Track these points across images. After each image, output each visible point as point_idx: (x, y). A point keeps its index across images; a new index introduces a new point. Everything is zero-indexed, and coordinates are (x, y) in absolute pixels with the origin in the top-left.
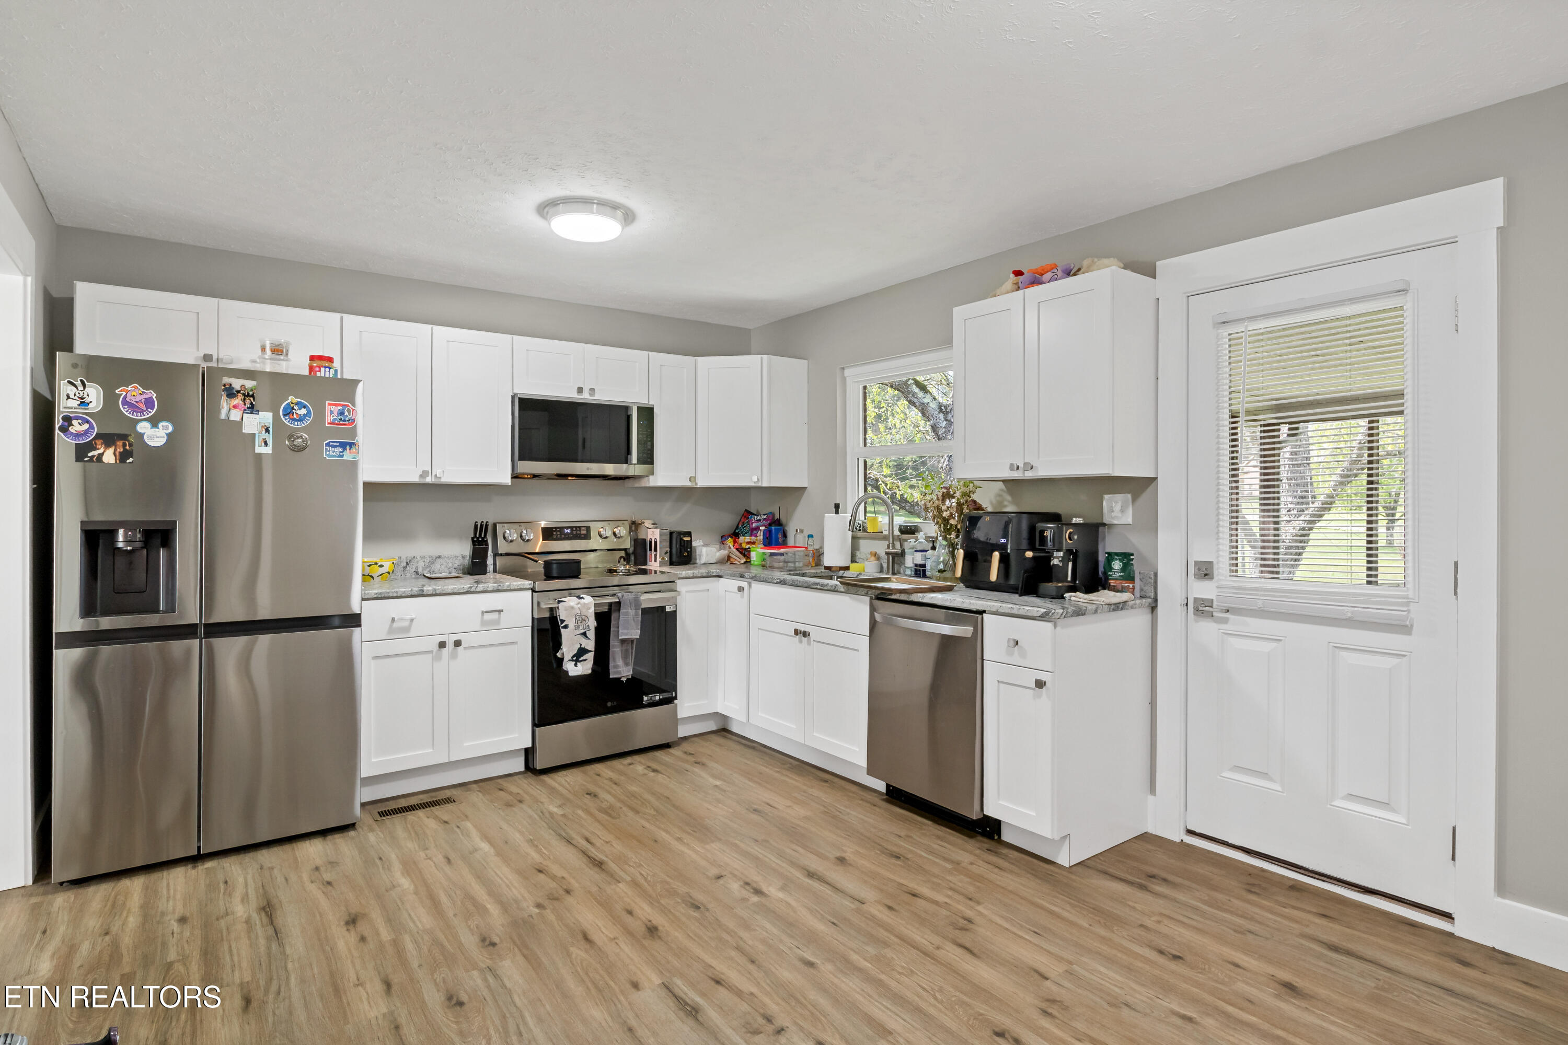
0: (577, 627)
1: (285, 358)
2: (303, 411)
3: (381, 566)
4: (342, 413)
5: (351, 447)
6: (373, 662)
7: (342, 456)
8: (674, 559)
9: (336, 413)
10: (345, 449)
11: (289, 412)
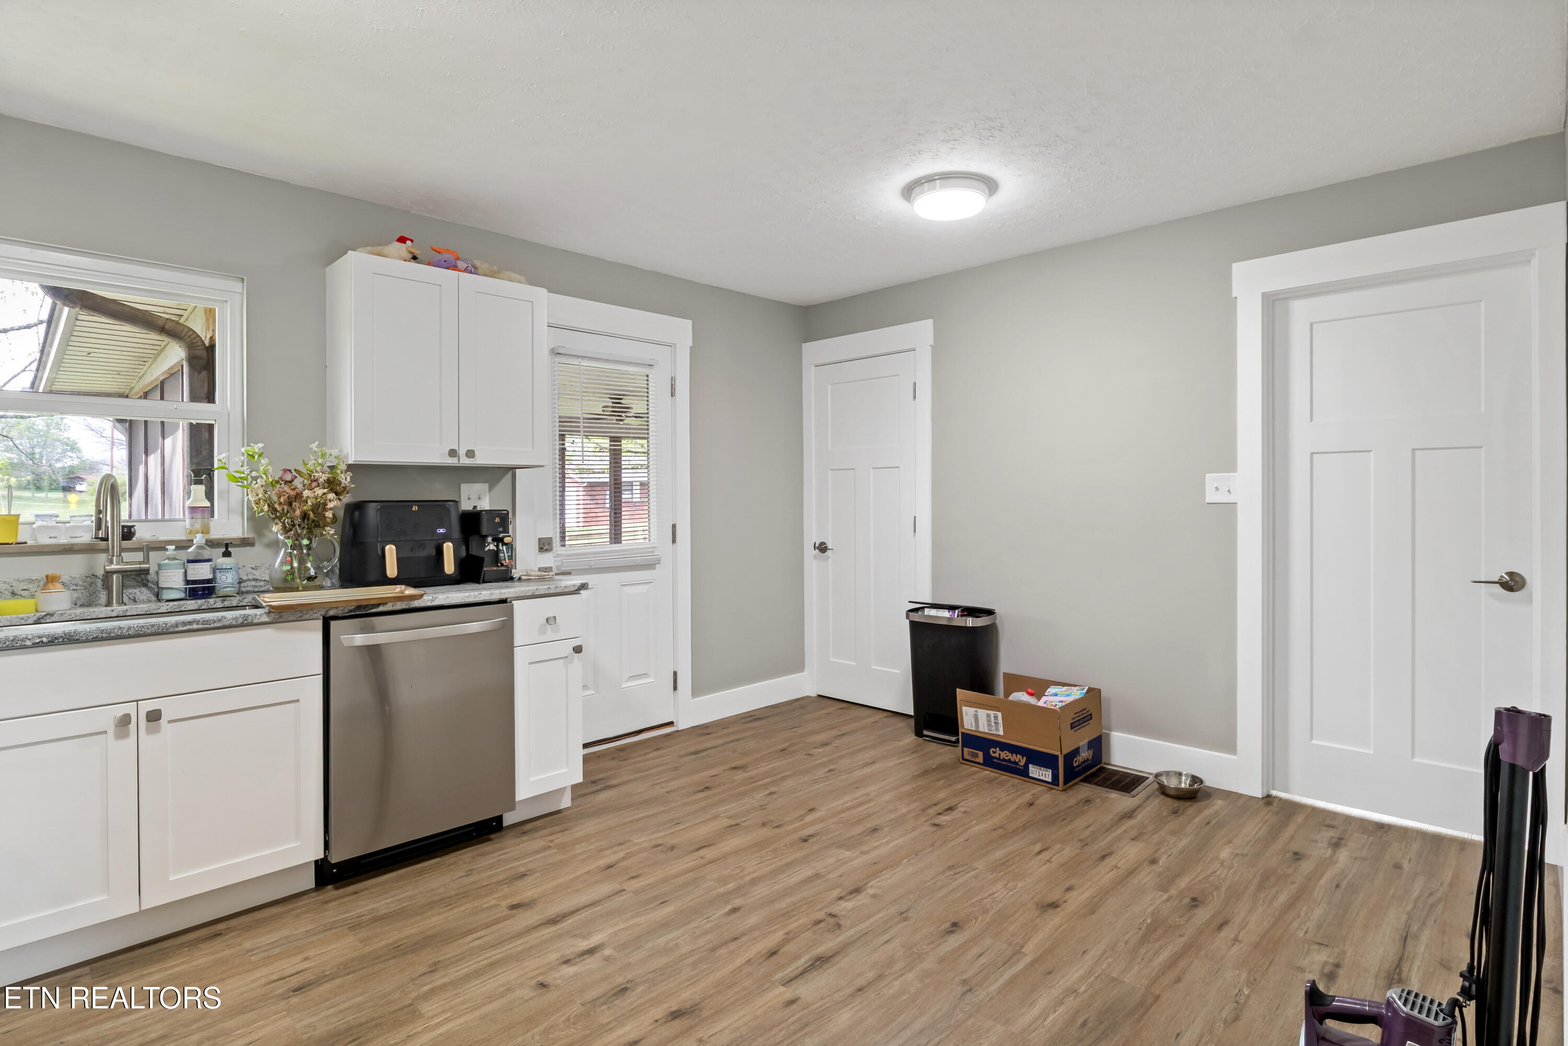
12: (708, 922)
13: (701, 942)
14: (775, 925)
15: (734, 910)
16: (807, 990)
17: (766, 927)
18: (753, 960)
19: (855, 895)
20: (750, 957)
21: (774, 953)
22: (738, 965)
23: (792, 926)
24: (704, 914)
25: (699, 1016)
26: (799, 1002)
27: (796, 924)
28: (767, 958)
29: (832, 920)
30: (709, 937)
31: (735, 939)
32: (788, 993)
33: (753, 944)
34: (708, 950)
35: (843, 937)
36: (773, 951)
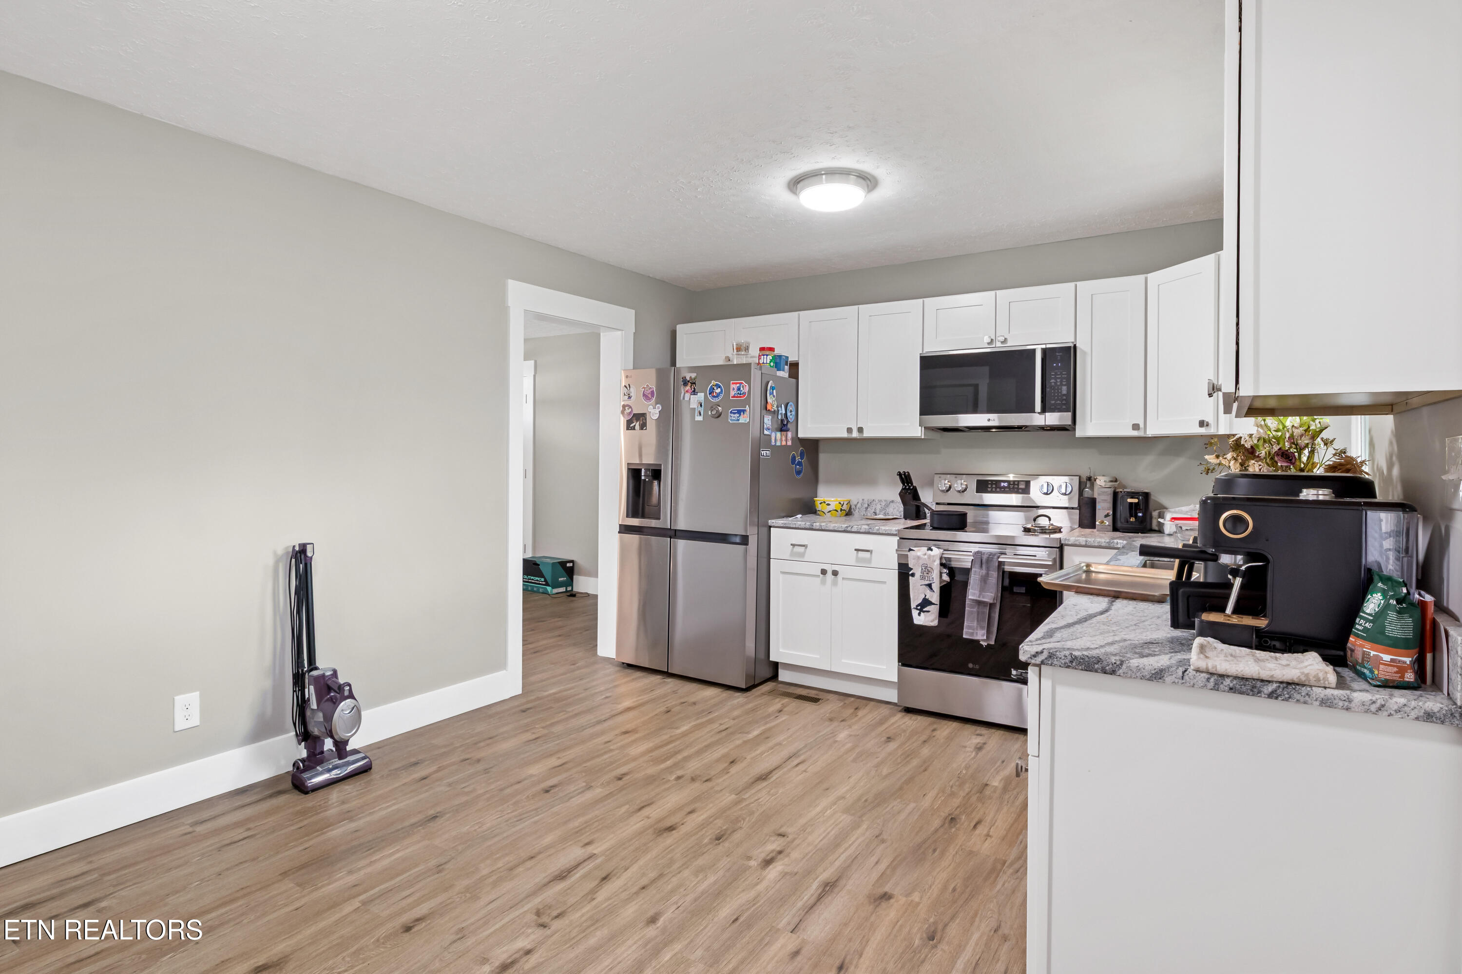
0: (923, 578)
1: (745, 353)
2: (719, 390)
3: (828, 505)
4: (739, 389)
5: (744, 413)
6: (781, 576)
7: (738, 420)
8: (1119, 525)
9: (736, 389)
10: (740, 415)
11: (712, 392)
12: (676, 903)
13: (675, 881)
14: (606, 907)
15: (653, 920)
16: (576, 853)
17: (616, 903)
18: (623, 871)
19: (509, 961)
20: (625, 873)
21: (604, 879)
22: (634, 865)
23: (588, 907)
24: (684, 911)
25: (655, 829)
26: (582, 844)
27: (584, 910)
28: (611, 873)
29: (545, 919)
30: (670, 887)
31: (643, 888)
32: (591, 849)
33: (625, 885)
34: (665, 875)
35: (536, 901)
36: (605, 881)
